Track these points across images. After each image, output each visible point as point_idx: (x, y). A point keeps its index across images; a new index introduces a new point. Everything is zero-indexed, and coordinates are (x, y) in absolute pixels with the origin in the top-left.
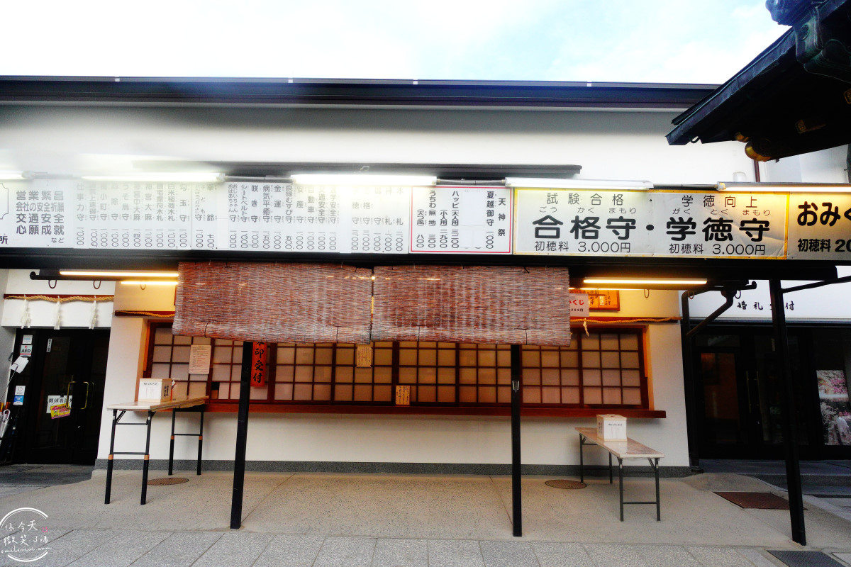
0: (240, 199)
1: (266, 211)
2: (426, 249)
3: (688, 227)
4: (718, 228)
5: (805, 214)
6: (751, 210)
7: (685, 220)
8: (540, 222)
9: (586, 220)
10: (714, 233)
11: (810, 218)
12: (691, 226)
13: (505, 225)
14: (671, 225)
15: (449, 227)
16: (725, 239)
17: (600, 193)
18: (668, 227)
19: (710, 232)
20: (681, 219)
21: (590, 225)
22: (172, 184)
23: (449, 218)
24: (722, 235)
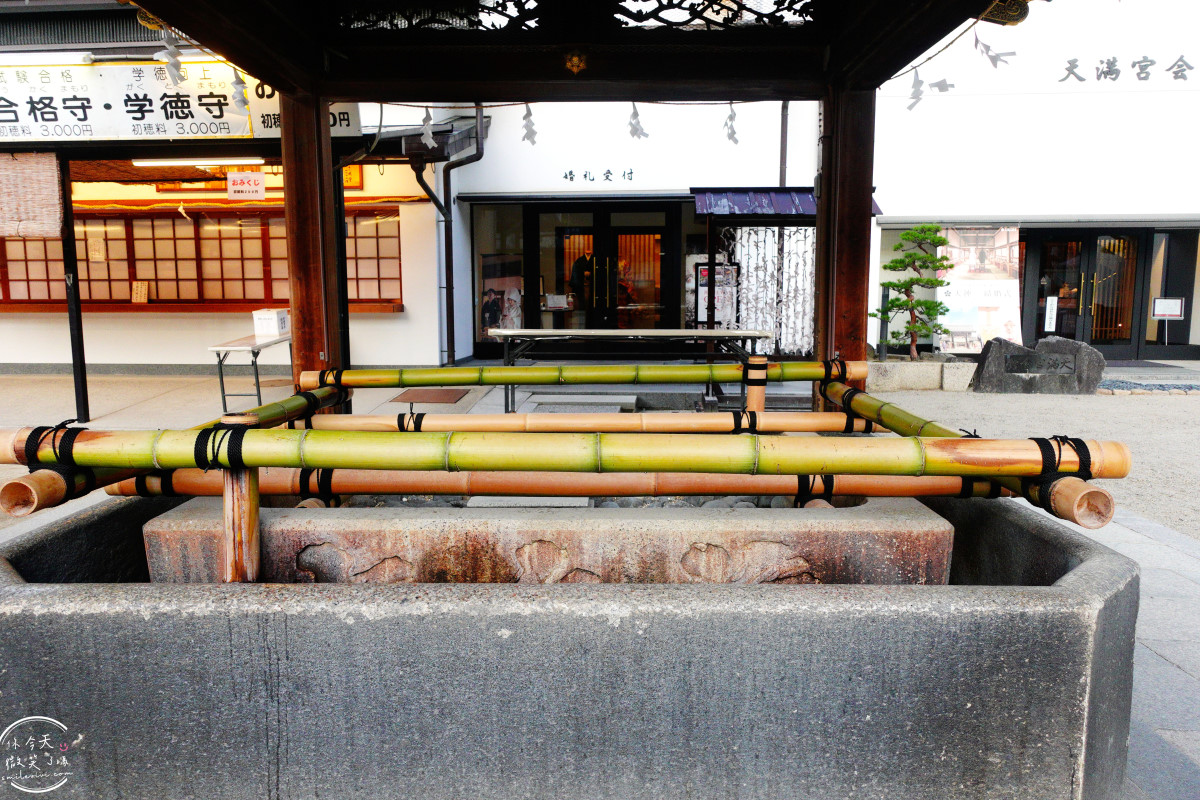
3: (145, 105)
4: (177, 104)
5: (262, 85)
6: (205, 82)
7: (141, 97)
9: (41, 101)
10: (174, 110)
11: (267, 89)
12: (147, 103)
14: (129, 103)
16: (186, 117)
17: (48, 69)
18: (126, 105)
19: (169, 110)
20: (136, 95)
21: (46, 106)
24: (183, 112)
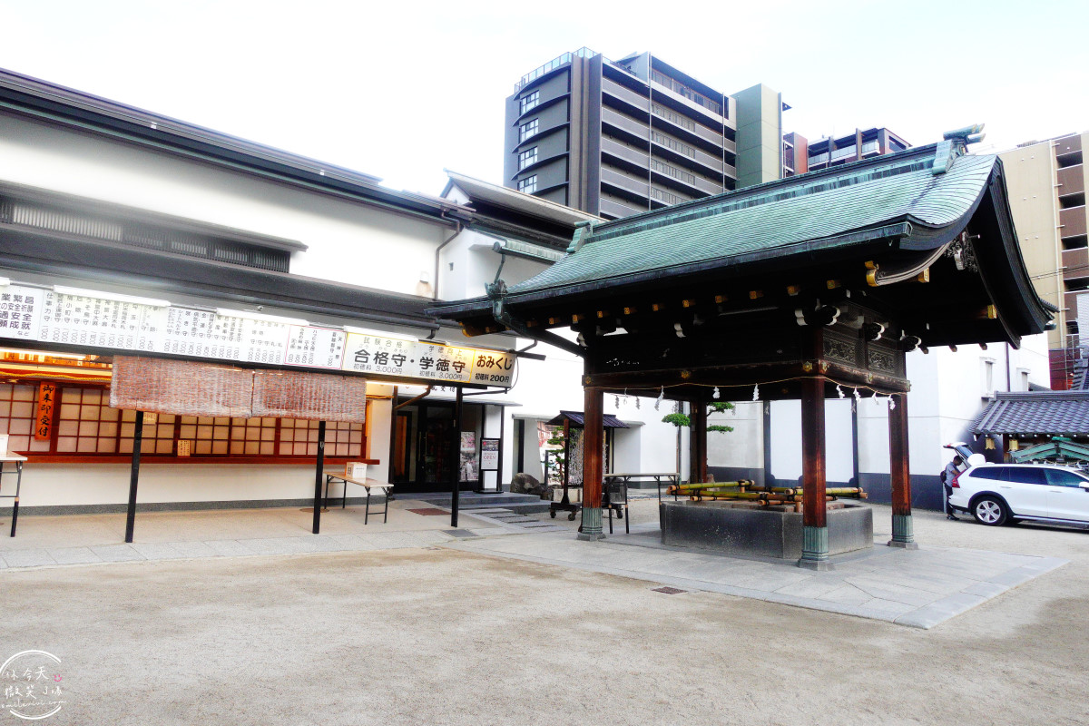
0: (176, 319)
1: (194, 329)
2: (293, 363)
3: (430, 363)
4: (443, 364)
5: (480, 361)
6: (459, 357)
7: (429, 359)
8: (358, 353)
9: (382, 354)
10: (441, 367)
11: (482, 363)
13: (340, 352)
14: (423, 361)
15: (309, 351)
16: (445, 370)
17: (392, 340)
18: (421, 362)
19: (439, 366)
20: (427, 358)
21: (383, 357)
22: (126, 303)
23: (310, 345)
